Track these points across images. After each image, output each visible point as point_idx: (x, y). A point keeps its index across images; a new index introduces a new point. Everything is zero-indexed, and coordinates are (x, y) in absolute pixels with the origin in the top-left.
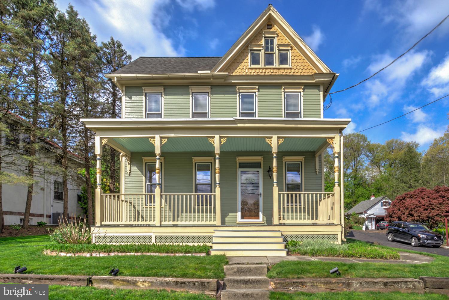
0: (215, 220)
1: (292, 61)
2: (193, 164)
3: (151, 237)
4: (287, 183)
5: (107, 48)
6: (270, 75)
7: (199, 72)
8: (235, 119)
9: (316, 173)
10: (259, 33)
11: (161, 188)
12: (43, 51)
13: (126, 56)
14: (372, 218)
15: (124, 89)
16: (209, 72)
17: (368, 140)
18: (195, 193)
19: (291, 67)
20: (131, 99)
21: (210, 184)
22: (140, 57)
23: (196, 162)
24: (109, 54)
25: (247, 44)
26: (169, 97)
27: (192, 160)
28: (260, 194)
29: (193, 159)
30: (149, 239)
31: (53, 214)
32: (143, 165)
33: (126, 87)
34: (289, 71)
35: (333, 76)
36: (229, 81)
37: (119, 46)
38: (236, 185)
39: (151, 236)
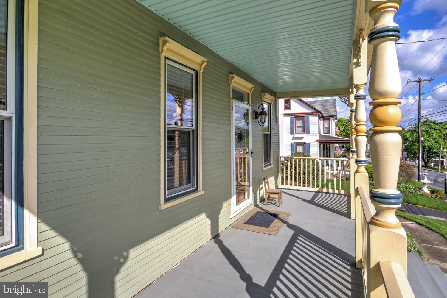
2: (160, 58)
23: (166, 55)
28: (250, 151)
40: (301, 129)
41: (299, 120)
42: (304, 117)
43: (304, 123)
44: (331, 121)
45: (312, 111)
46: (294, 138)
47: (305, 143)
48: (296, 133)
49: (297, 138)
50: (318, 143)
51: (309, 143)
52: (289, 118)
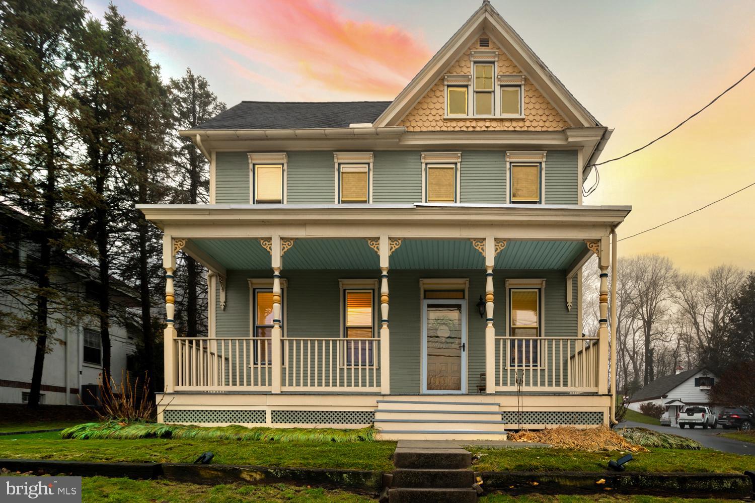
0: (379, 385)
1: (527, 105)
2: (339, 291)
3: (263, 414)
4: (512, 326)
5: (180, 90)
6: (484, 131)
7: (352, 126)
8: (417, 206)
9: (568, 309)
10: (464, 53)
11: (282, 327)
12: (62, 88)
13: (217, 106)
14: (677, 406)
15: (214, 157)
16: (370, 125)
17: (674, 267)
18: (344, 337)
19: (523, 116)
20: (227, 175)
21: (371, 328)
22: (243, 102)
23: (345, 287)
24: (185, 100)
25: (442, 75)
26: (298, 171)
27: (338, 284)
28: (462, 345)
29: (340, 283)
30: (261, 416)
31: (83, 387)
32: (249, 292)
33: (218, 154)
34: (521, 124)
35: (602, 133)
36: (408, 143)
37: (203, 85)
38: (418, 330)
39: (263, 411)
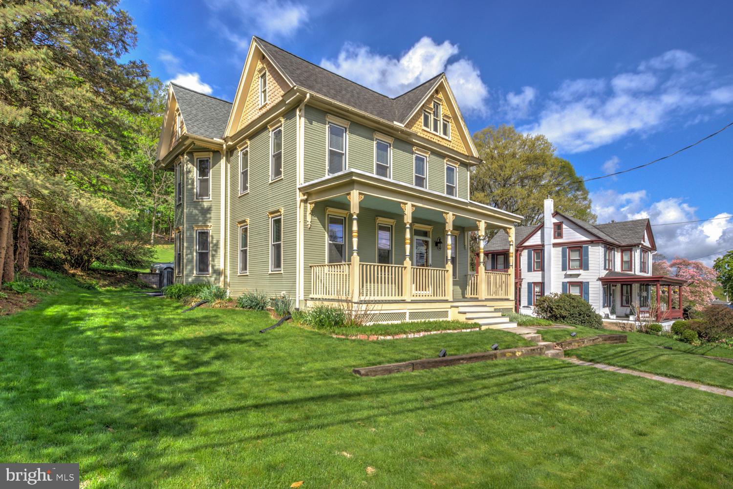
1: (451, 134)
2: (376, 224)
3: (405, 314)
7: (395, 123)
15: (303, 107)
16: (402, 125)
19: (450, 140)
20: (312, 124)
23: (378, 222)
26: (354, 137)
29: (378, 219)
32: (325, 217)
33: (306, 105)
34: (450, 144)
36: (411, 139)
40: (577, 263)
41: (575, 251)
42: (581, 247)
43: (581, 255)
44: (633, 252)
45: (593, 239)
46: (566, 276)
47: (581, 283)
48: (569, 269)
49: (571, 276)
50: (600, 282)
51: (588, 283)
52: (560, 249)
